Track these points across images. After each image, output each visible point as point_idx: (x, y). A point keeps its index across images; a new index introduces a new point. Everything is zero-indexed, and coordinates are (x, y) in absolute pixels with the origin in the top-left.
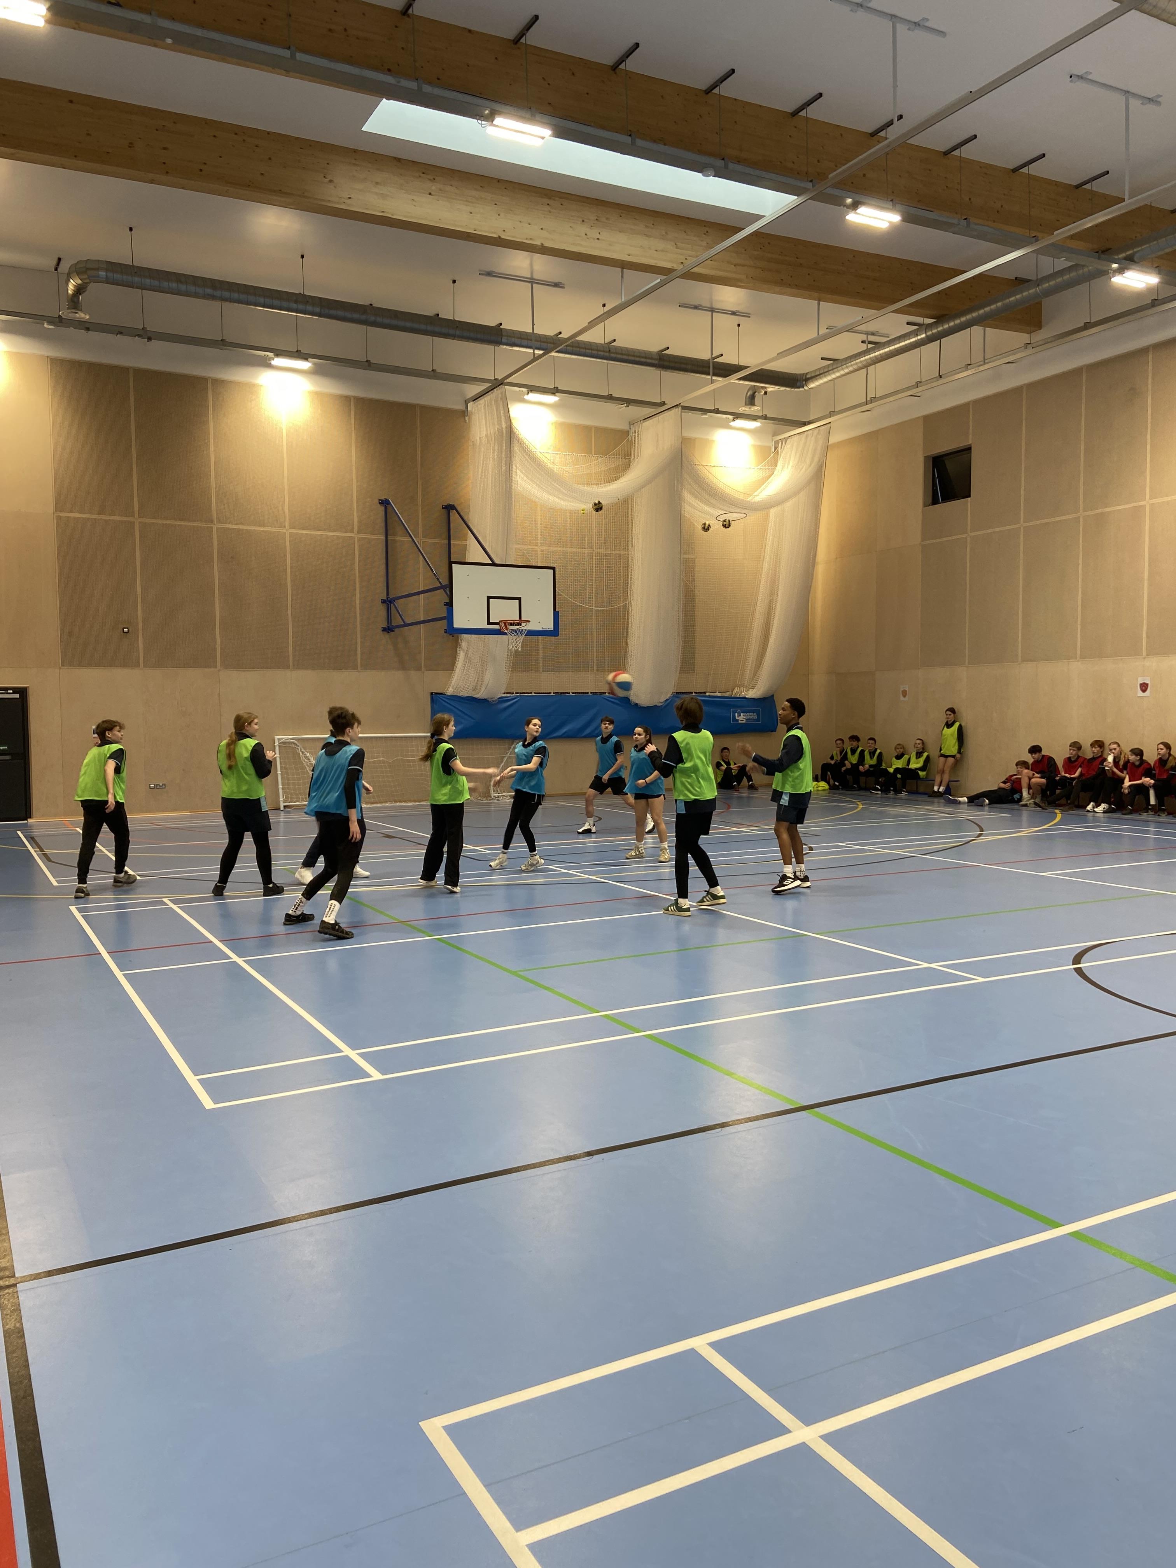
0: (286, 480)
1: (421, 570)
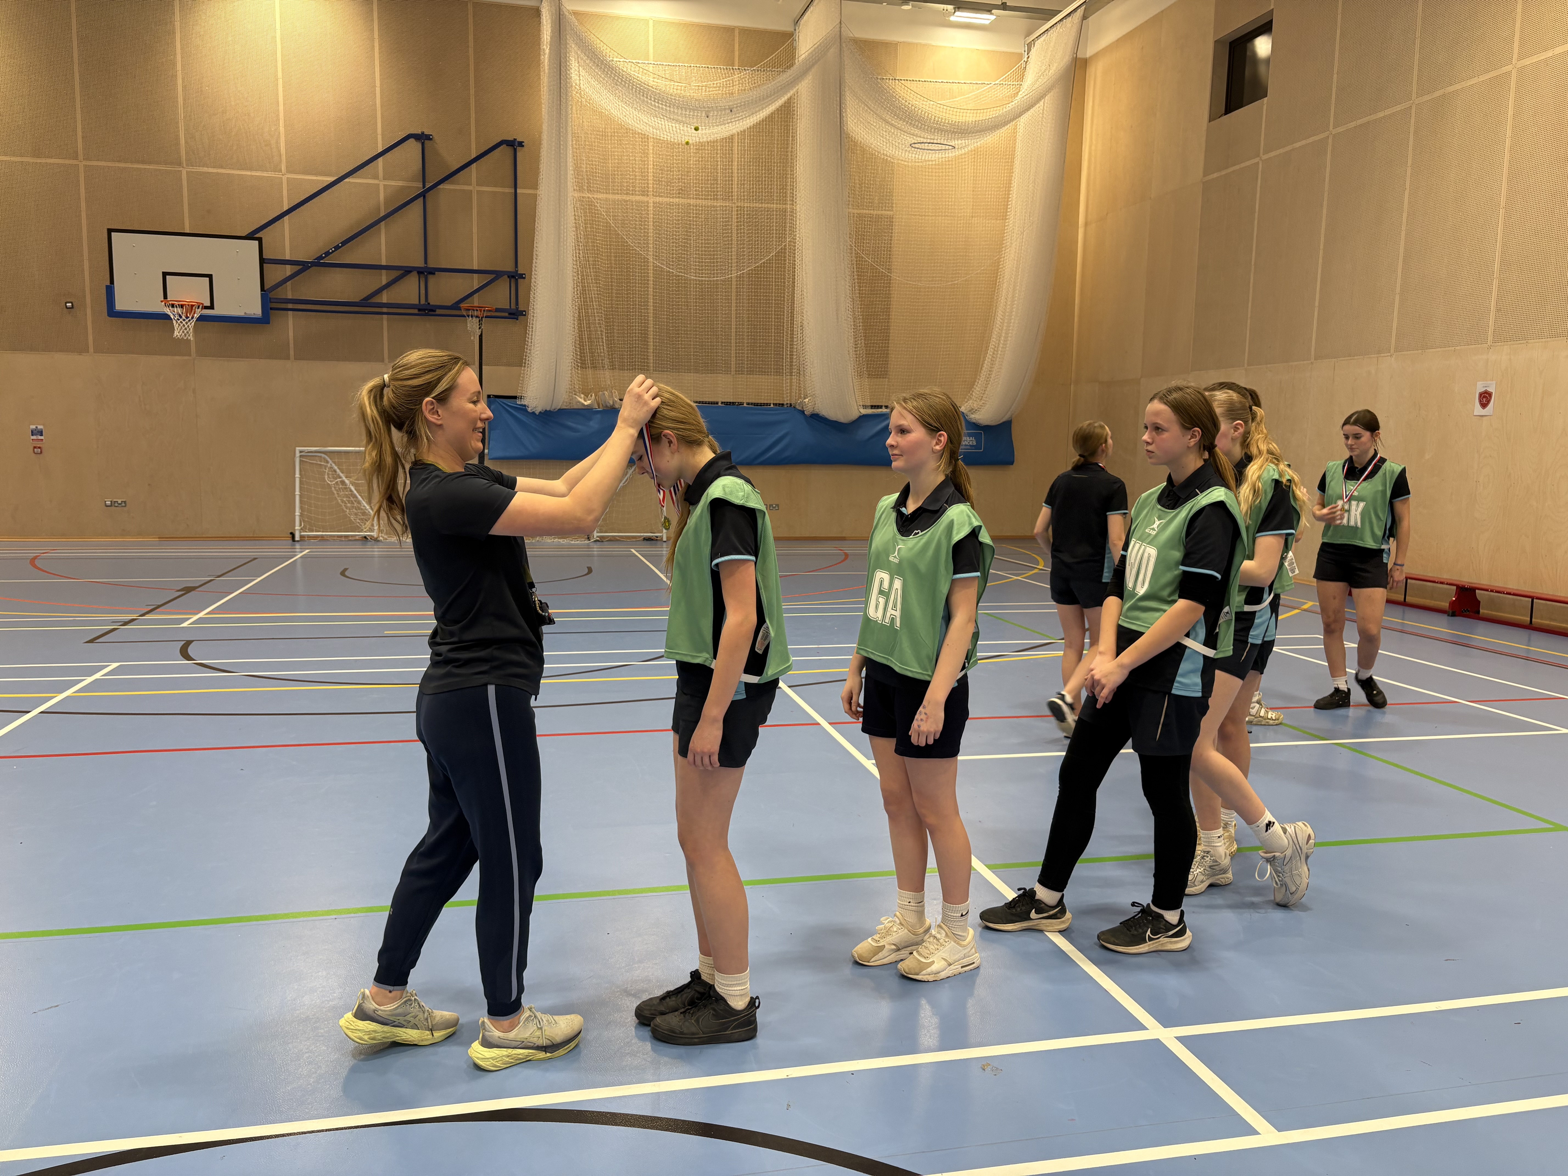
0: (281, 108)
1: (475, 230)
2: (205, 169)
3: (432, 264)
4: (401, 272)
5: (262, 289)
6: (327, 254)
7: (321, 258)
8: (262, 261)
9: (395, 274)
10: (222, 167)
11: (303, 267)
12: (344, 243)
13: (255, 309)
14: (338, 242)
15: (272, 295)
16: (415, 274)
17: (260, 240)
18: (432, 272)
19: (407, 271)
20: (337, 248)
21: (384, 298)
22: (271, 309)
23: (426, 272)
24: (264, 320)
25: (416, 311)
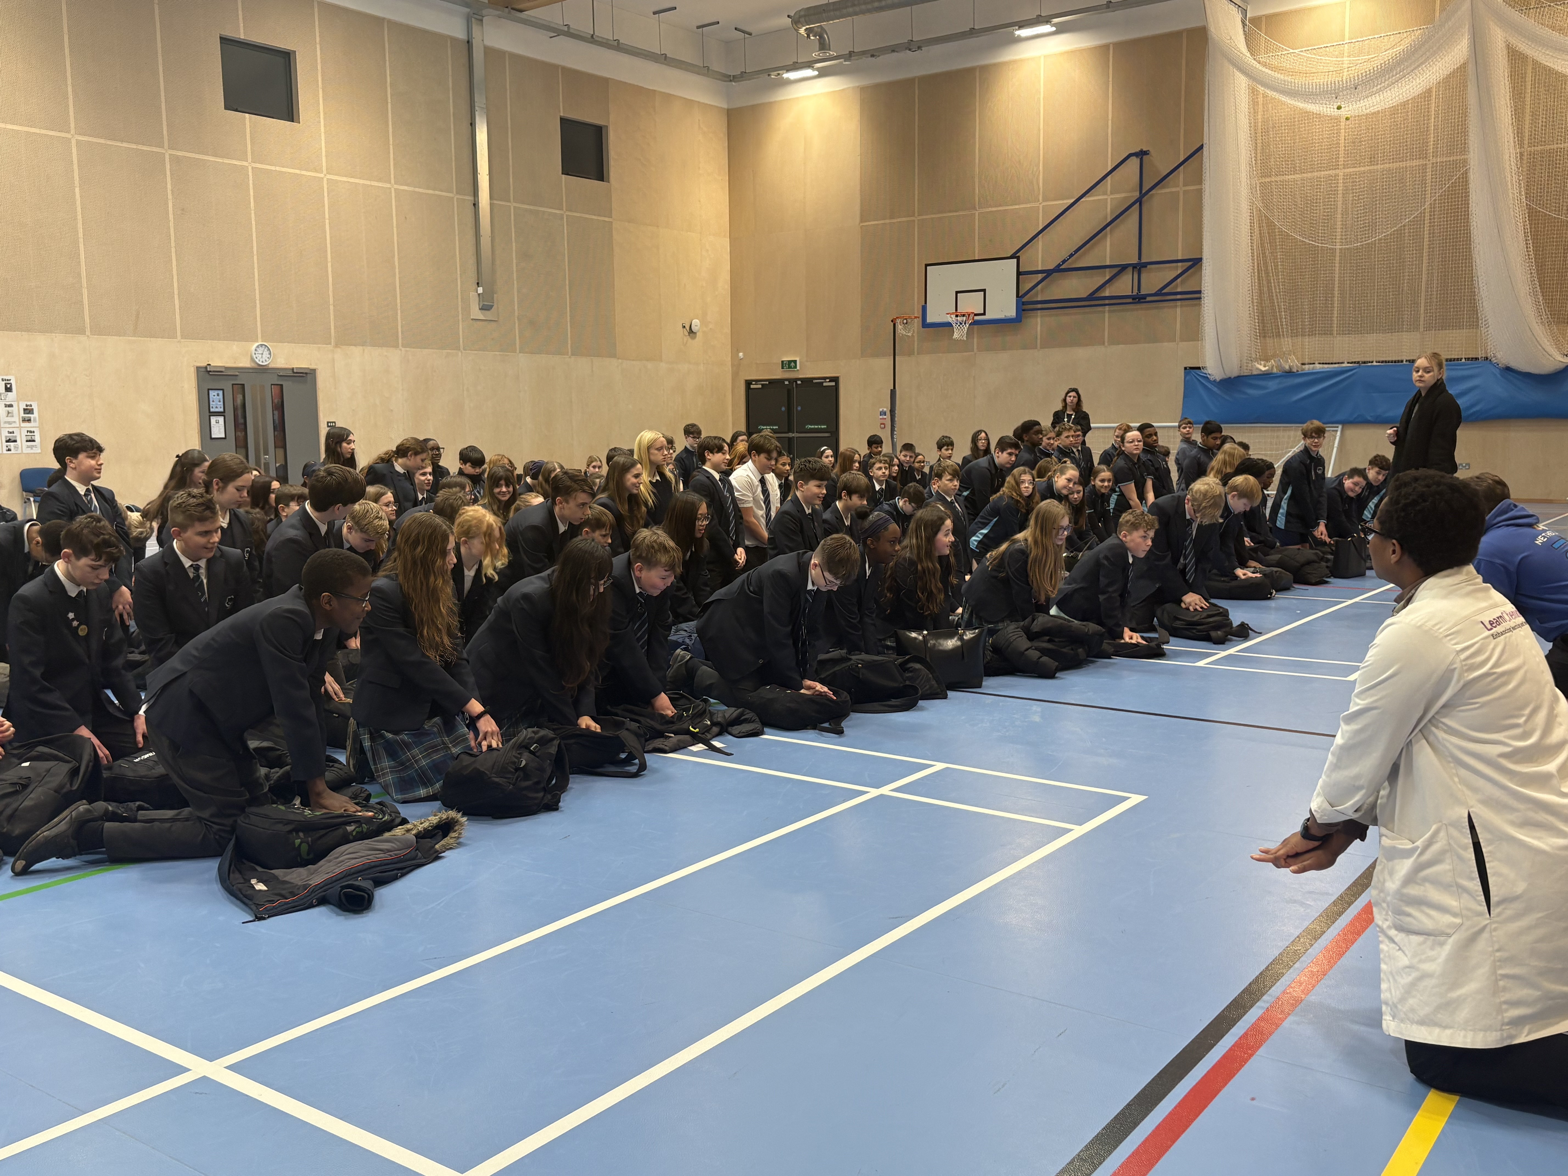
0: (1041, 152)
1: (1180, 225)
2: (990, 209)
3: (1144, 260)
4: (1119, 268)
5: (1017, 296)
6: (1064, 261)
7: (1059, 265)
8: (1019, 273)
9: (1115, 270)
10: (1000, 205)
11: (1048, 273)
12: (1076, 251)
13: (1012, 312)
14: (1072, 251)
15: (1024, 300)
16: (1130, 269)
17: (1018, 259)
18: (1145, 265)
19: (1123, 268)
20: (1071, 256)
21: (1107, 293)
22: (1023, 310)
23: (1139, 267)
24: (1017, 320)
25: (1130, 300)
